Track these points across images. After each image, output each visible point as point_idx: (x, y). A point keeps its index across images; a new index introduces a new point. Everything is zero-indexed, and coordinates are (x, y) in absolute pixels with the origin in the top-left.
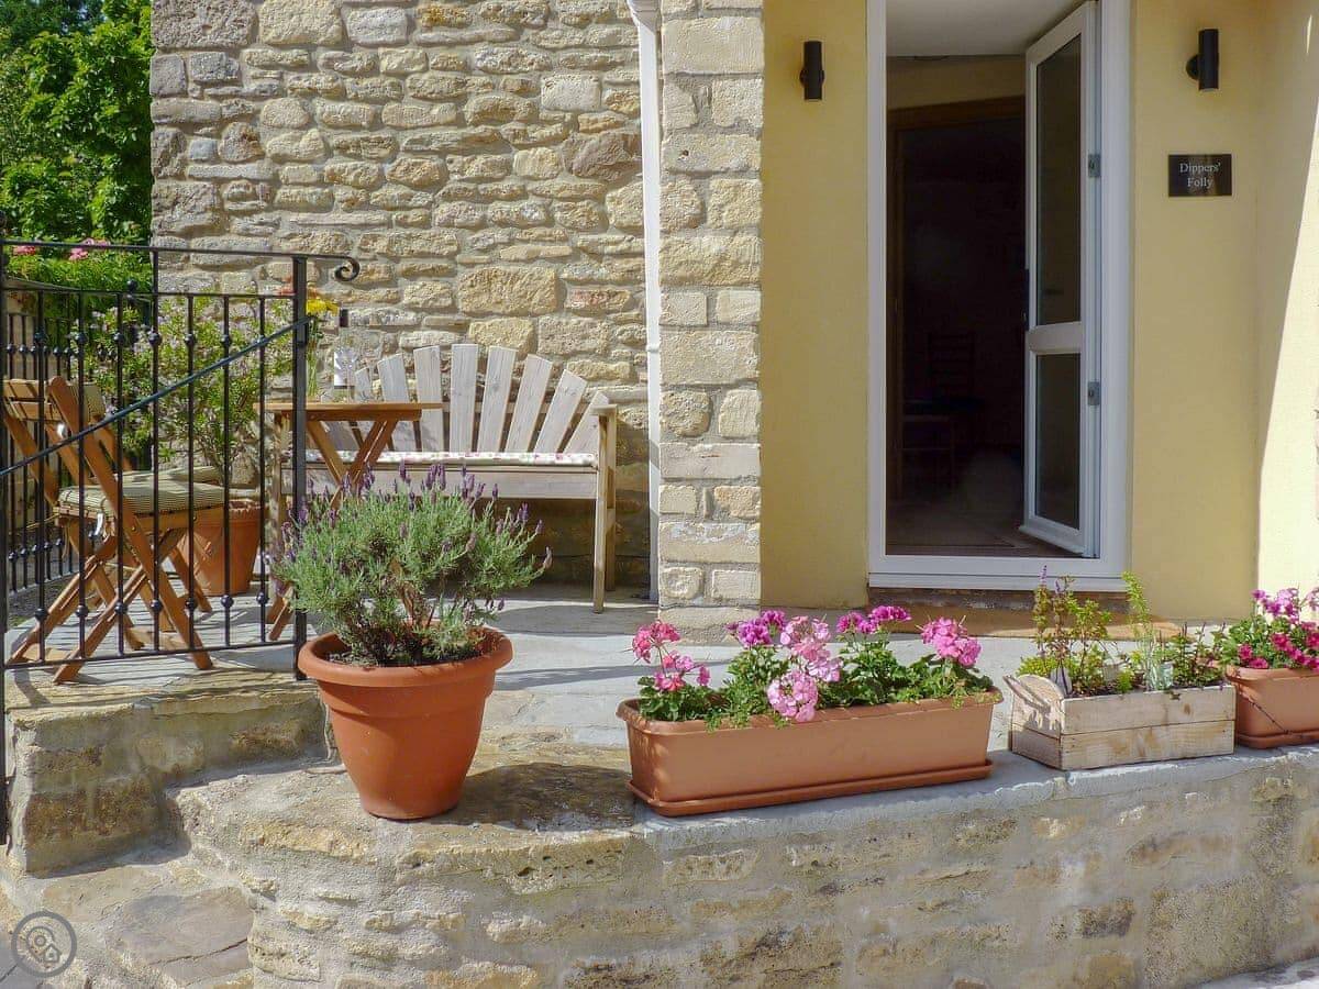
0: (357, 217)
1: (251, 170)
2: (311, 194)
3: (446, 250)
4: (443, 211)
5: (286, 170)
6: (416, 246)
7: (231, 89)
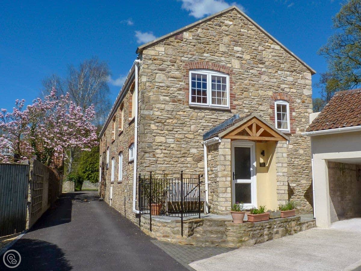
0: (168, 166)
1: (154, 159)
2: (162, 162)
3: (179, 170)
4: (179, 165)
5: (159, 159)
6: (175, 170)
7: (151, 148)
